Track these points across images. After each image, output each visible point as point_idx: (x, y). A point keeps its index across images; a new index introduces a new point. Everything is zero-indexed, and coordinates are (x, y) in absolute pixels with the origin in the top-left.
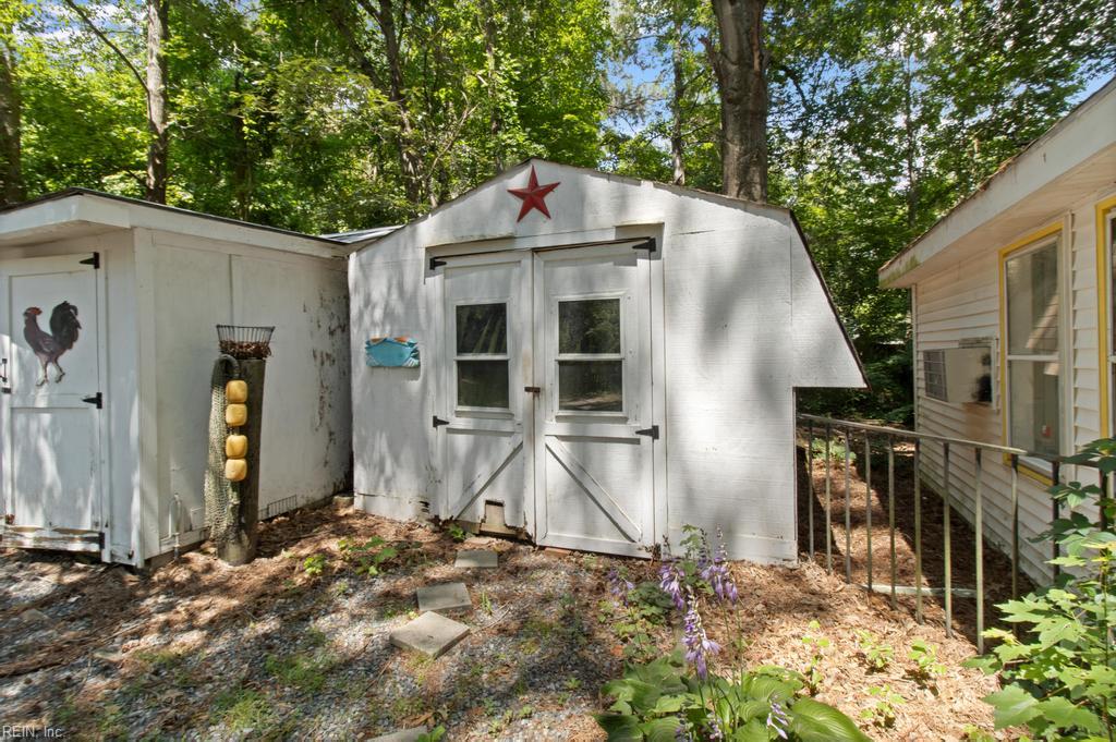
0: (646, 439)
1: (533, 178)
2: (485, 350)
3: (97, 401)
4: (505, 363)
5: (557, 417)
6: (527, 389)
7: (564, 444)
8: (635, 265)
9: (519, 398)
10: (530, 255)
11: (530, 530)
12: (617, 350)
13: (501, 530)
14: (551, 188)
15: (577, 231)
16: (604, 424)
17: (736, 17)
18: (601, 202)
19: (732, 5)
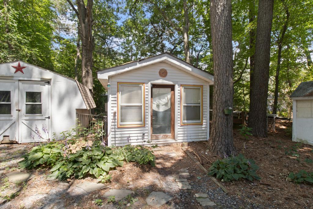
0: (47, 119)
1: (19, 64)
2: (4, 101)
4: (10, 104)
5: (25, 116)
6: (17, 110)
7: (28, 122)
8: (45, 86)
9: (14, 113)
10: (18, 81)
11: (17, 140)
12: (41, 102)
13: (8, 142)
14: (24, 67)
15: (31, 77)
16: (38, 116)
17: (85, 27)
18: (36, 72)
19: (84, 24)
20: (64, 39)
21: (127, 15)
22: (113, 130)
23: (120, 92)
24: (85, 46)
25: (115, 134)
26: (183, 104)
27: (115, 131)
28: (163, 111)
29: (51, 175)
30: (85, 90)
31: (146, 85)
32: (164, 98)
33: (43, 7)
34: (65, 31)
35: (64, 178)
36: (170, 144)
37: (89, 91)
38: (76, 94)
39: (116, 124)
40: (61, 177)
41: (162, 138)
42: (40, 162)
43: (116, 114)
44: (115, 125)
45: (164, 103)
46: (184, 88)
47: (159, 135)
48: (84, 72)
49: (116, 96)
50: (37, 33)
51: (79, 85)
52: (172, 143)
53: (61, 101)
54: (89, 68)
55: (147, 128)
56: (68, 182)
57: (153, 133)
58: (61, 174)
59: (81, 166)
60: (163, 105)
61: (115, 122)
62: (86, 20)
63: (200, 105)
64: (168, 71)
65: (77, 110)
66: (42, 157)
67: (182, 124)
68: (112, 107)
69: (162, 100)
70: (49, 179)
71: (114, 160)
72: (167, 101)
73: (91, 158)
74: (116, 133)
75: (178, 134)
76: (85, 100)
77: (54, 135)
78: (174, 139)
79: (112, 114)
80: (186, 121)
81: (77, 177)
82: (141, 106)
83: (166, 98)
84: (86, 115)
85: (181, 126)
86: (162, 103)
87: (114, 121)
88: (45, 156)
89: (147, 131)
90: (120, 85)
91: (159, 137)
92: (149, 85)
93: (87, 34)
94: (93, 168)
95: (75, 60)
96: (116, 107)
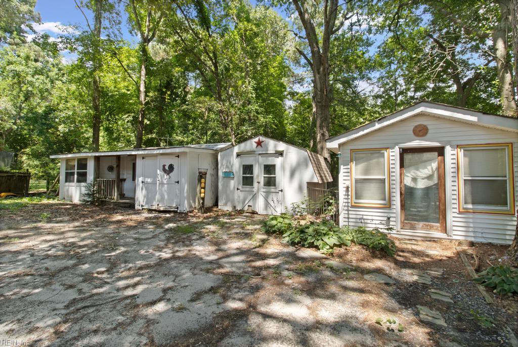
0: (280, 192)
1: (259, 140)
2: (248, 174)
3: (178, 182)
4: (253, 177)
5: (263, 188)
6: (257, 182)
7: (265, 193)
8: (279, 158)
9: (255, 184)
10: (258, 155)
11: (257, 211)
12: (275, 175)
13: (251, 211)
14: (262, 142)
15: (267, 151)
16: (272, 189)
17: (320, 78)
18: (272, 145)
19: (319, 74)
20: (297, 94)
21: (385, 33)
22: (346, 208)
23: (354, 162)
24: (320, 102)
25: (348, 214)
26: (462, 177)
27: (348, 210)
28: (423, 187)
29: (283, 239)
30: (318, 160)
31: (390, 150)
32: (425, 167)
33: (277, 67)
34: (299, 83)
35: (293, 244)
36: (436, 240)
37: (323, 160)
38: (307, 166)
39: (349, 201)
40: (290, 242)
41: (422, 228)
42: (275, 229)
43: (350, 189)
44: (348, 203)
45: (425, 176)
46: (464, 150)
47: (415, 223)
48: (319, 135)
49: (349, 167)
50: (271, 98)
51: (310, 155)
52: (441, 239)
53: (292, 174)
54: (325, 130)
55: (394, 211)
56: (296, 247)
57: (405, 220)
58: (291, 240)
59: (307, 236)
60: (423, 179)
61: (348, 199)
62: (321, 69)
63: (505, 179)
64: (429, 127)
65: (308, 183)
66: (277, 225)
67: (461, 210)
68: (344, 180)
69: (421, 170)
70: (281, 241)
71: (339, 237)
72: (430, 173)
73: (316, 231)
74: (350, 212)
75: (454, 226)
76: (316, 171)
77: (286, 208)
78: (446, 233)
79: (345, 189)
80: (470, 206)
81: (303, 246)
82: (385, 179)
83: (429, 168)
84: (317, 190)
85: (460, 213)
86: (421, 175)
87: (346, 197)
88: (279, 224)
89: (394, 215)
90: (354, 153)
91: (417, 226)
92: (396, 151)
93: (322, 86)
94: (318, 240)
95: (311, 118)
96: (349, 180)
